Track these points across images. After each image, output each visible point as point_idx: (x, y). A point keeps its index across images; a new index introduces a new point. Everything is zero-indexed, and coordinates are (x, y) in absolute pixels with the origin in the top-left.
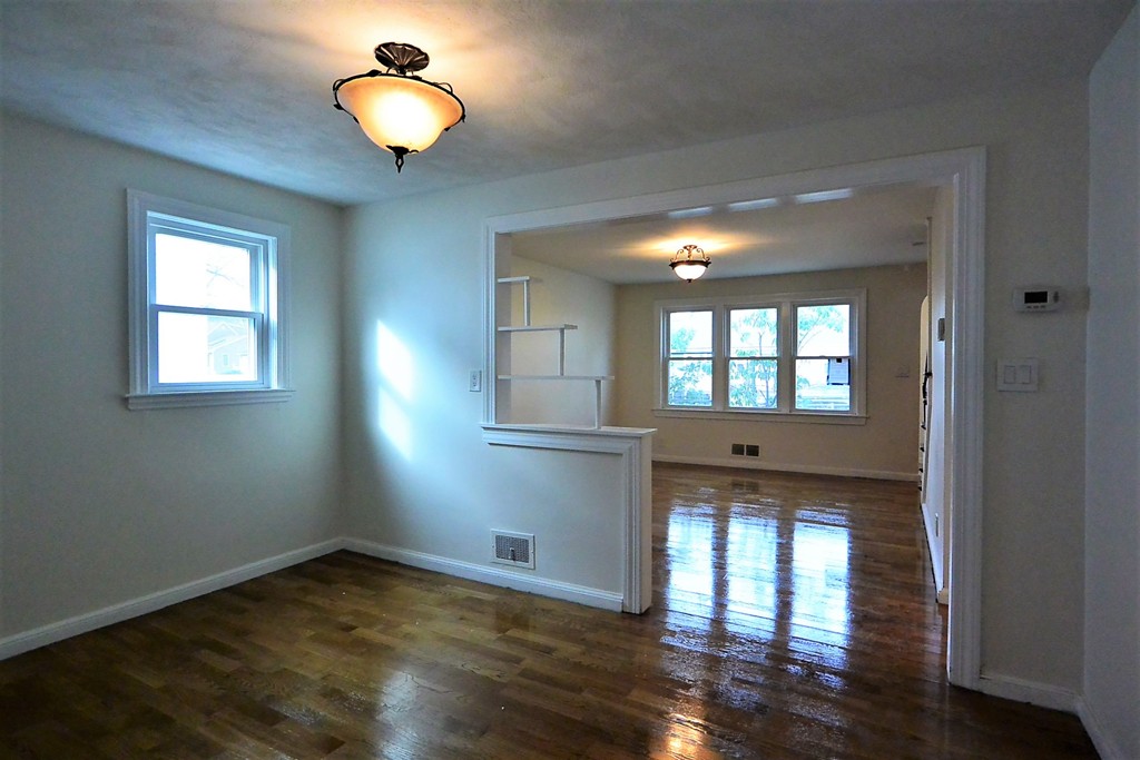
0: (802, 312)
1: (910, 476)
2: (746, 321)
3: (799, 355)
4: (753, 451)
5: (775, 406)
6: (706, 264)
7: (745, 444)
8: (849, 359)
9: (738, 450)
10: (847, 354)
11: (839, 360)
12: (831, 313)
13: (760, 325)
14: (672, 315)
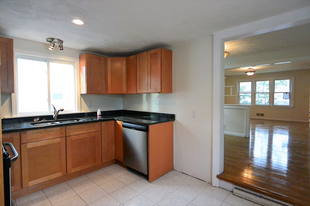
0: (276, 81)
1: (306, 121)
2: (260, 84)
3: (275, 92)
4: (262, 115)
5: (268, 104)
6: (254, 72)
7: (260, 113)
8: (289, 93)
9: (258, 115)
10: (289, 92)
11: (287, 93)
12: (284, 82)
13: (263, 85)
14: (240, 83)
